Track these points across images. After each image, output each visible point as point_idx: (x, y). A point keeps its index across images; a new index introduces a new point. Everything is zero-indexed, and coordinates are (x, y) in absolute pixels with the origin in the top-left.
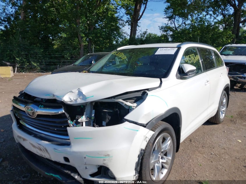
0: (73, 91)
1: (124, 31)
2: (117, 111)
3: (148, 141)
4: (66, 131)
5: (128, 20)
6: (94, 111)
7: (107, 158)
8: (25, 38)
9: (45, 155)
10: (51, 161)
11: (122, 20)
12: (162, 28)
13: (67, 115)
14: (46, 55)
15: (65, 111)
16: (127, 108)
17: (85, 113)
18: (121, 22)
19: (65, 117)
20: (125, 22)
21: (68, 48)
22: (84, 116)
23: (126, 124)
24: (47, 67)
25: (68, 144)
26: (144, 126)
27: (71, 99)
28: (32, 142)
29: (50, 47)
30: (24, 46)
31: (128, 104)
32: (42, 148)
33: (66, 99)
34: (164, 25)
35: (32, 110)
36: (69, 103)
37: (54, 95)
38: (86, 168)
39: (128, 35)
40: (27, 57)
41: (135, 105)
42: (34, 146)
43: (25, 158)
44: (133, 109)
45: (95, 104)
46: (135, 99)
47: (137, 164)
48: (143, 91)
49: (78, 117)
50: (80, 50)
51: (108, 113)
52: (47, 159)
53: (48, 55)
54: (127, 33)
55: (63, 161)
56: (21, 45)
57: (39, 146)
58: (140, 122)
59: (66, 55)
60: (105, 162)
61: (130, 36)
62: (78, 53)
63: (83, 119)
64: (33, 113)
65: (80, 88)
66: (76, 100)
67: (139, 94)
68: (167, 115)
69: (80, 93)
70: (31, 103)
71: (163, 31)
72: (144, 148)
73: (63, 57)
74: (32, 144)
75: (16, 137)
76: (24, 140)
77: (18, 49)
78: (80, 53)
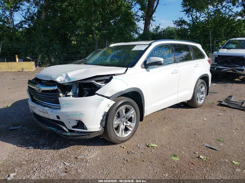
0: (63, 75)
1: (138, 26)
2: (93, 89)
3: (110, 107)
4: (58, 101)
5: (143, 16)
6: (78, 89)
7: (82, 116)
8: (46, 36)
9: (46, 116)
10: (50, 119)
11: (137, 16)
12: (176, 23)
13: (60, 91)
14: (64, 50)
15: (58, 87)
16: (98, 86)
17: (72, 90)
18: (135, 17)
19: (59, 92)
20: (140, 17)
21: (84, 45)
22: (71, 92)
23: (96, 96)
24: (65, 62)
25: (60, 109)
26: (108, 98)
27: (61, 80)
28: (39, 109)
29: (68, 43)
30: (45, 43)
31: (99, 84)
32: (45, 111)
33: (59, 80)
34: (179, 19)
35: (39, 88)
36: (60, 82)
37: (51, 78)
38: (69, 122)
39: (142, 30)
40: (48, 53)
41: (104, 85)
42: (40, 111)
43: (36, 121)
44: (102, 87)
45: (79, 84)
46: (105, 81)
47: (102, 121)
48: (111, 76)
49: (67, 92)
50: (95, 46)
51: (86, 90)
52: (48, 118)
53: (66, 51)
54: (141, 28)
55: (56, 119)
56: (42, 43)
57: (43, 110)
58: (105, 95)
59: (82, 51)
60: (80, 118)
61: (144, 31)
62: (93, 49)
63: (71, 93)
64: (40, 90)
65: (67, 73)
66: (64, 81)
67: (108, 78)
68: (127, 92)
69: (67, 77)
70: (39, 83)
71: (177, 25)
72: (107, 111)
73: (80, 53)
74: (39, 110)
75: (30, 107)
76: (35, 108)
77: (40, 46)
78: (94, 48)
